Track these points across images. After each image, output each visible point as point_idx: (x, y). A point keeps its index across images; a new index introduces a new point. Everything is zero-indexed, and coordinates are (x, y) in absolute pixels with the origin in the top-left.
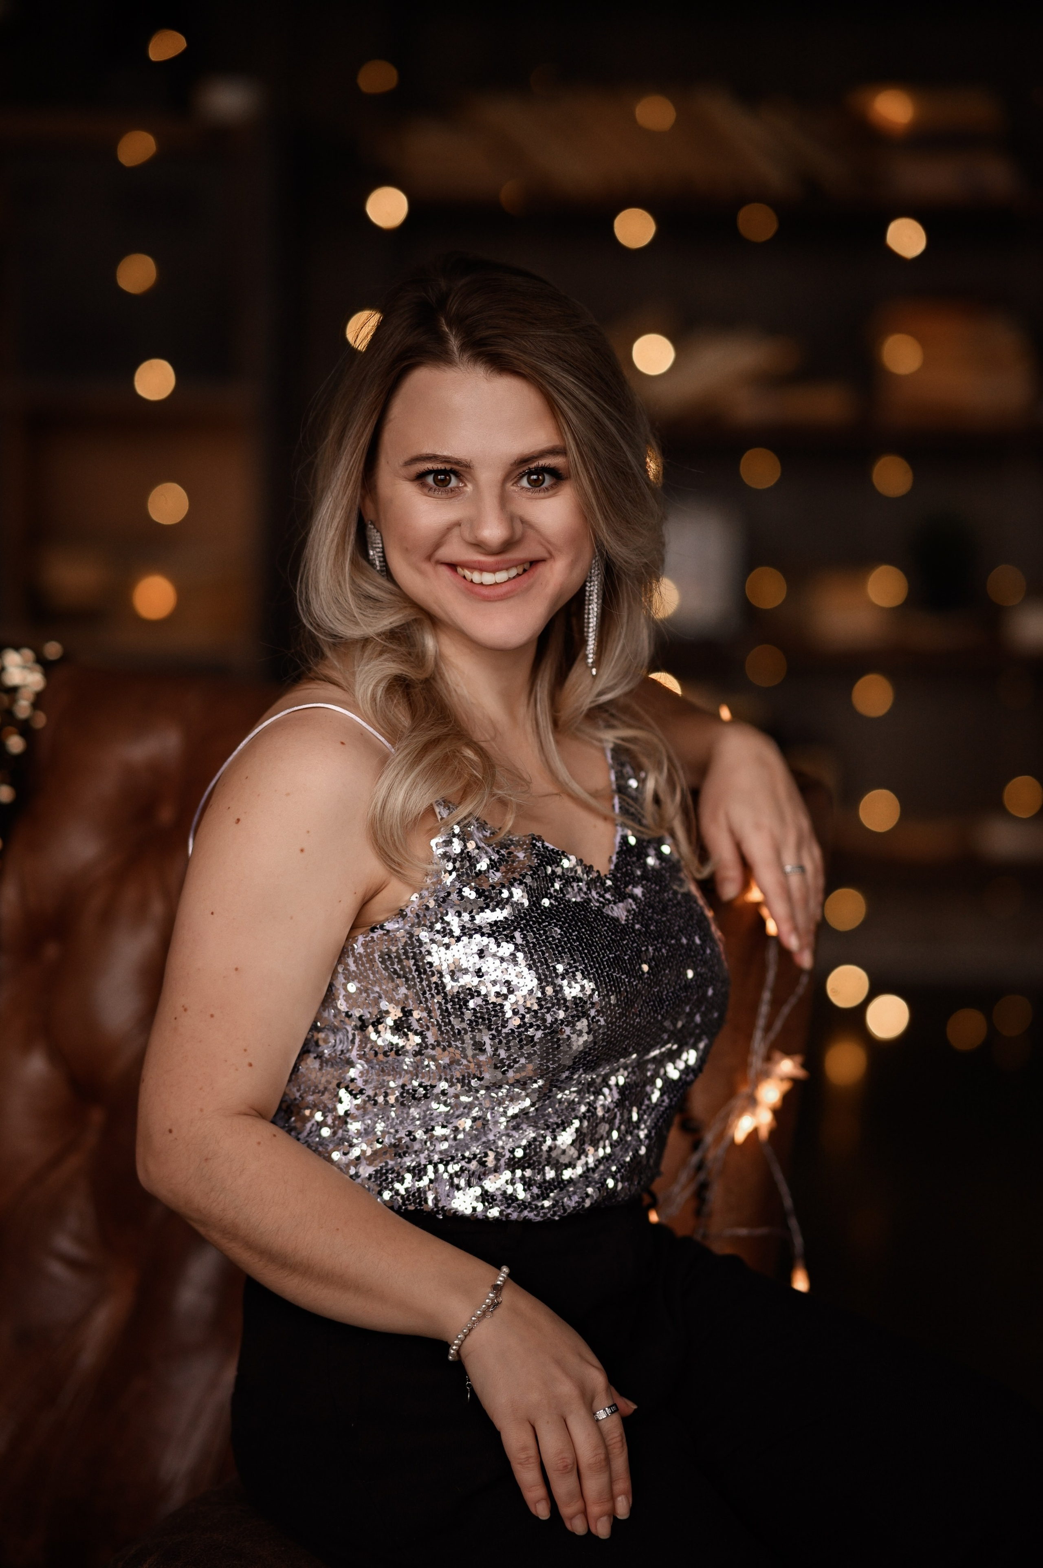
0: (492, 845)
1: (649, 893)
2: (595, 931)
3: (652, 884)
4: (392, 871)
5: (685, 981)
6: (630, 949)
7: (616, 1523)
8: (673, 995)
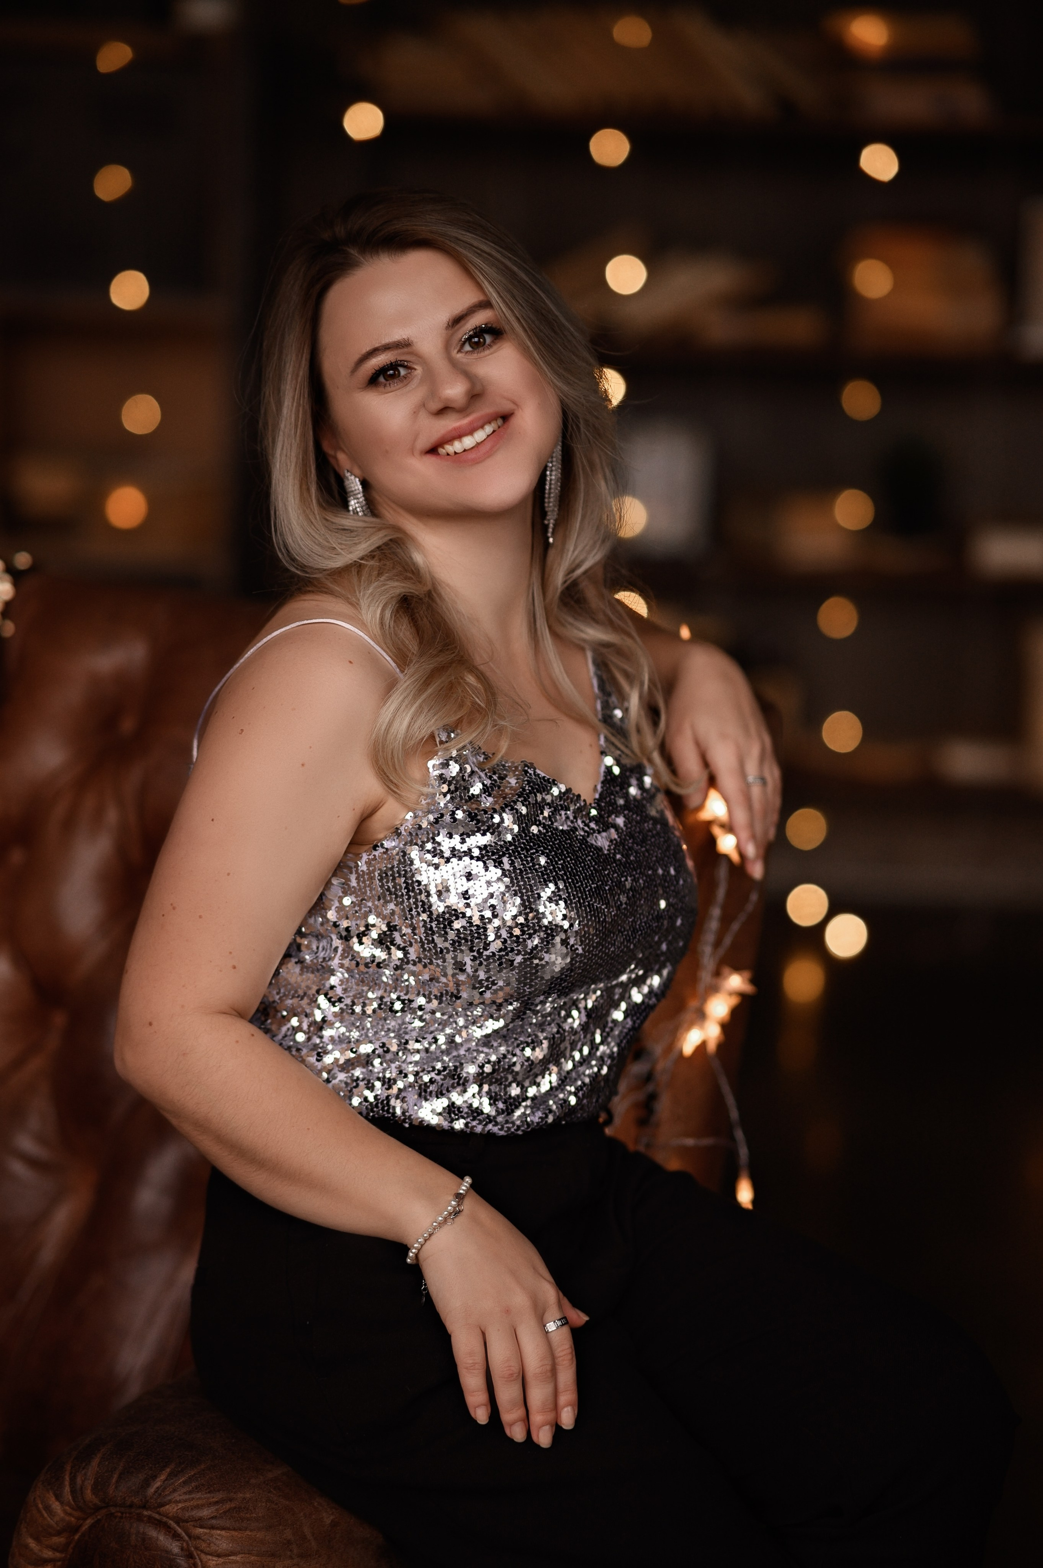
0: (485, 770)
1: (630, 823)
2: (579, 861)
3: (633, 814)
4: (389, 791)
5: (658, 912)
6: (611, 879)
7: (558, 1431)
8: (646, 925)
